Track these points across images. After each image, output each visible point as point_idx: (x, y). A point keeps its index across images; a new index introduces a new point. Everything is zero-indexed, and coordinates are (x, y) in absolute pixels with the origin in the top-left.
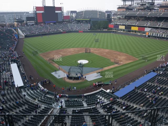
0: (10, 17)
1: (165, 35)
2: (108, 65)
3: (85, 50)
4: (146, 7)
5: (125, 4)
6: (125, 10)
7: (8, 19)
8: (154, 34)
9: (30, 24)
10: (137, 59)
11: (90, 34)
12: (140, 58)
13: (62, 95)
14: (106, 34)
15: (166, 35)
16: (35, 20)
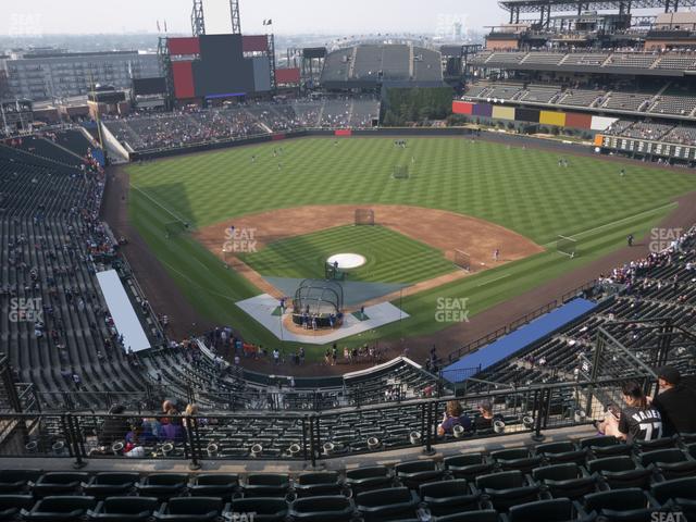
0: (66, 72)
1: (664, 147)
2: (434, 271)
3: (353, 213)
4: (595, 37)
5: (514, 19)
6: (514, 44)
7: (57, 80)
8: (624, 142)
9: (145, 108)
10: (541, 248)
11: (380, 141)
12: (551, 245)
13: (273, 376)
14: (442, 140)
15: (668, 148)
16: (165, 91)
